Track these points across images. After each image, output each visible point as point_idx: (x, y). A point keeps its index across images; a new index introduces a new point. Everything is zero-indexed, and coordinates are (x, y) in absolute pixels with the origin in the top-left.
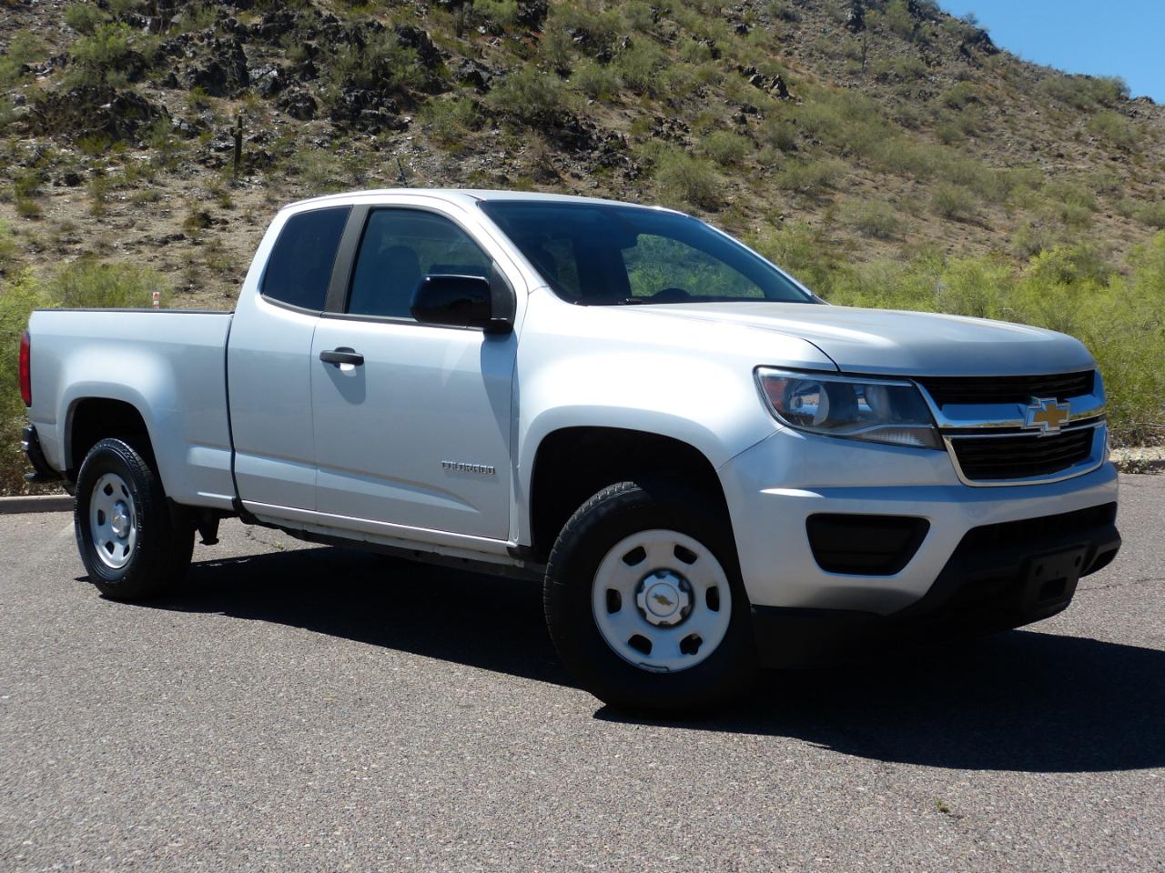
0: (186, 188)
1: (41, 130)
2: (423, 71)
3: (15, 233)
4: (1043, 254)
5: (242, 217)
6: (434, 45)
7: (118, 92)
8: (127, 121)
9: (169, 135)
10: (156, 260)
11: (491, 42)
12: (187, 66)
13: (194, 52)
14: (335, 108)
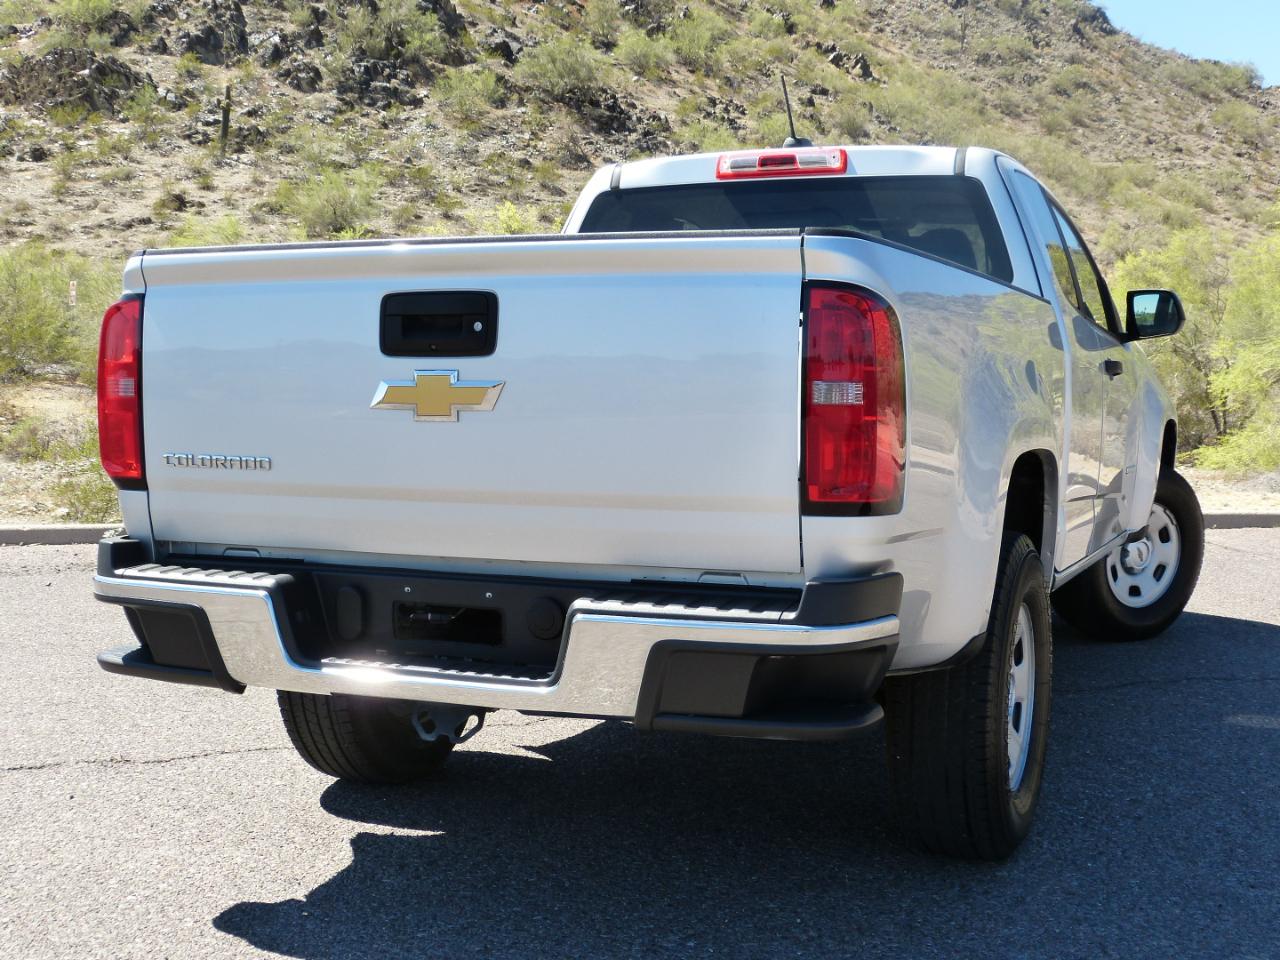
0: (165, 166)
1: (12, 98)
2: (443, 40)
5: (221, 200)
6: (459, 10)
7: (99, 56)
8: (106, 90)
9: (154, 106)
10: (116, 246)
11: (529, 9)
12: (179, 30)
13: (188, 14)
14: (342, 79)
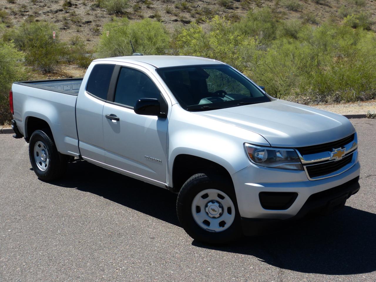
3: (6, 8)
4: (348, 17)
5: (82, 3)
10: (54, 18)
